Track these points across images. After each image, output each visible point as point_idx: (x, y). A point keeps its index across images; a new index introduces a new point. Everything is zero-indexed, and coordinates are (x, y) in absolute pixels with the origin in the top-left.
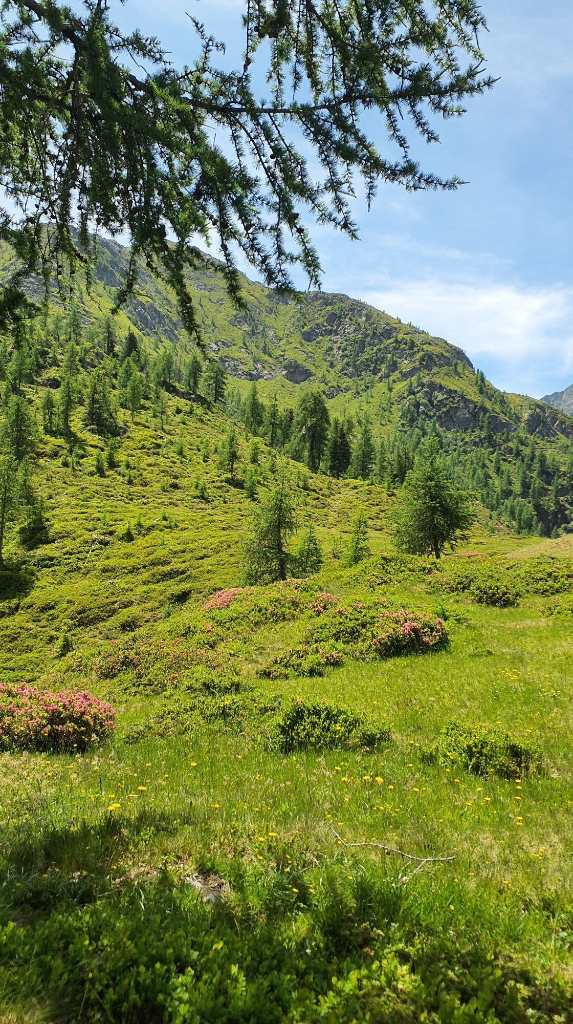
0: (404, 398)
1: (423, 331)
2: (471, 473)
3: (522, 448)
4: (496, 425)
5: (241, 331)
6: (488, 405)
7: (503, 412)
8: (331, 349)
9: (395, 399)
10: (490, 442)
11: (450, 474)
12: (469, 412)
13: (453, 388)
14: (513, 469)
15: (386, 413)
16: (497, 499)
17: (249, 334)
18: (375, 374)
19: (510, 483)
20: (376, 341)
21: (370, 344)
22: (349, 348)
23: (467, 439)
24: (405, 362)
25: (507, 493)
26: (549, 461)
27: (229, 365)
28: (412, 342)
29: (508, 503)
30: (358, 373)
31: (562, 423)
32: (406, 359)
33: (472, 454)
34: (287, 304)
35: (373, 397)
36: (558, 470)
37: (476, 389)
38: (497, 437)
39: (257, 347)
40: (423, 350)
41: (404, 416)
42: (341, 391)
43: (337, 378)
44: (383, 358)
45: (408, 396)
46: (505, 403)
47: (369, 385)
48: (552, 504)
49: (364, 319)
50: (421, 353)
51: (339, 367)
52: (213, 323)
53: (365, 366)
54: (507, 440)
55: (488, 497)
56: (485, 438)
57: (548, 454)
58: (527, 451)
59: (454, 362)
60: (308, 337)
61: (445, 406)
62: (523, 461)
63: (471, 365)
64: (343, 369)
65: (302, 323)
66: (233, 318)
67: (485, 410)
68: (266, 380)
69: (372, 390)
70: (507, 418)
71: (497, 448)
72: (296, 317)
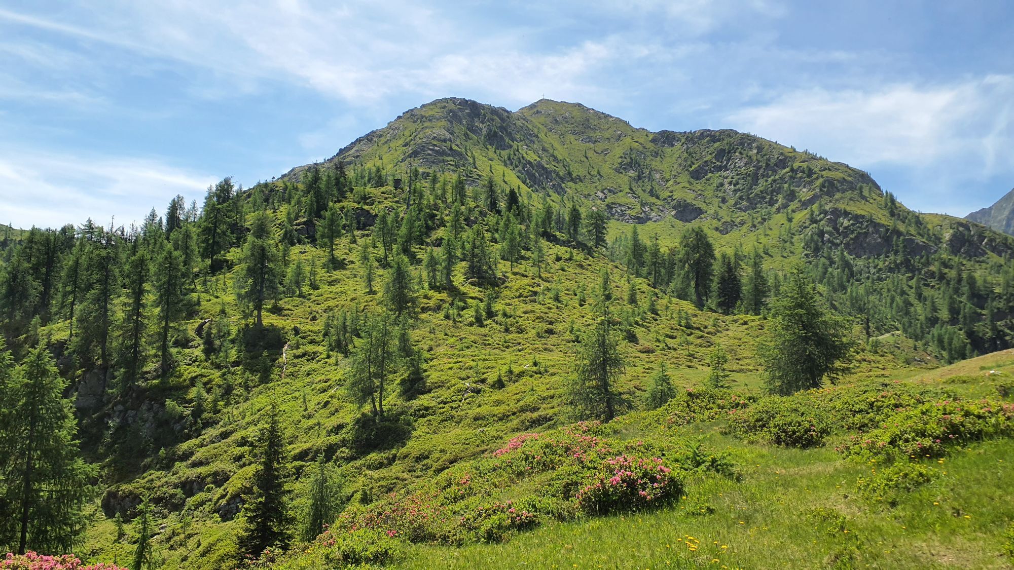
0: (806, 227)
1: (821, 157)
2: (889, 301)
3: (946, 271)
4: (912, 248)
5: (627, 177)
6: (902, 228)
7: (919, 234)
8: (722, 185)
9: (796, 229)
10: (907, 267)
11: (865, 304)
12: (880, 237)
13: (859, 212)
14: (938, 295)
15: (787, 245)
16: (921, 327)
17: (635, 179)
18: (771, 205)
19: (935, 309)
20: (770, 172)
21: (763, 176)
22: (741, 182)
23: (881, 265)
24: (804, 190)
25: (933, 321)
26: (979, 283)
27: (616, 212)
28: (810, 170)
29: (935, 331)
30: (752, 206)
31: (991, 240)
32: (804, 187)
33: (888, 281)
34: (673, 145)
35: (771, 229)
36: (992, 292)
37: (886, 213)
38: (916, 261)
39: (644, 191)
40: (822, 177)
41: (807, 246)
42: (736, 225)
43: (730, 213)
44: (780, 188)
45: (810, 225)
46: (921, 224)
47: (766, 217)
48: (987, 330)
49: (755, 151)
50: (821, 180)
51: (731, 202)
52: (599, 173)
53: (760, 198)
54: (928, 263)
55: (910, 326)
56: (902, 263)
57: (978, 275)
58: (952, 274)
59: (858, 186)
60: (697, 175)
61: (852, 232)
62: (948, 284)
63: (878, 188)
64: (736, 204)
65: (689, 163)
66: (618, 165)
67: (899, 234)
68: (655, 221)
69: (770, 222)
70: (924, 240)
71: (916, 273)
72: (683, 158)
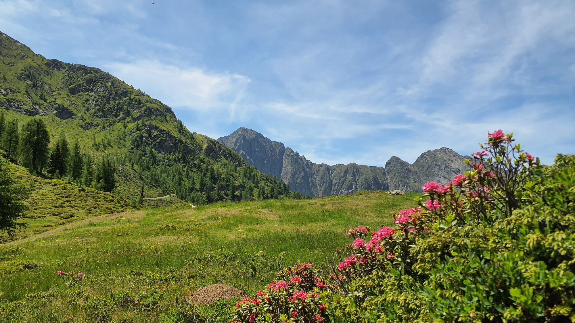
0: (133, 132)
1: (147, 95)
2: (172, 177)
3: (202, 164)
4: (187, 151)
5: (25, 84)
6: (183, 139)
7: (192, 144)
8: (88, 100)
9: (128, 133)
10: (184, 160)
11: (159, 178)
12: (172, 143)
13: (163, 128)
14: (196, 176)
15: (122, 141)
16: (186, 193)
17: (30, 86)
18: (116, 117)
19: (194, 184)
20: (117, 98)
21: (113, 99)
22: (100, 100)
23: (171, 158)
24: (135, 111)
25: (192, 190)
26: (215, 172)
27: (14, 105)
28: (140, 100)
29: (192, 195)
30: (105, 115)
31: (224, 151)
32: (136, 110)
33: (173, 167)
34: (60, 70)
35: (114, 131)
36: (220, 176)
37: (177, 130)
38: (188, 158)
39: (36, 95)
40: (146, 105)
41: (133, 143)
42: (93, 126)
43: (91, 118)
44: (122, 108)
45: (136, 131)
46: (194, 139)
47: (112, 123)
48: (216, 195)
49: (110, 84)
50: (145, 107)
51: (93, 111)
52: (4, 77)
53: (110, 112)
54: (194, 160)
55: (180, 192)
56: (181, 158)
57: (215, 168)
58: (204, 166)
59: (165, 114)
60: (73, 91)
61: (158, 139)
62: (202, 171)
63: (175, 117)
64: (95, 113)
65: (69, 83)
66: (20, 75)
67: (182, 142)
68: (41, 116)
69: (114, 127)
70: (193, 147)
71: (187, 164)
72: (65, 79)
